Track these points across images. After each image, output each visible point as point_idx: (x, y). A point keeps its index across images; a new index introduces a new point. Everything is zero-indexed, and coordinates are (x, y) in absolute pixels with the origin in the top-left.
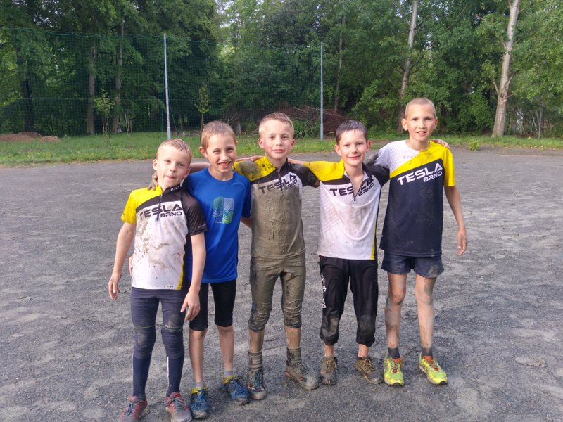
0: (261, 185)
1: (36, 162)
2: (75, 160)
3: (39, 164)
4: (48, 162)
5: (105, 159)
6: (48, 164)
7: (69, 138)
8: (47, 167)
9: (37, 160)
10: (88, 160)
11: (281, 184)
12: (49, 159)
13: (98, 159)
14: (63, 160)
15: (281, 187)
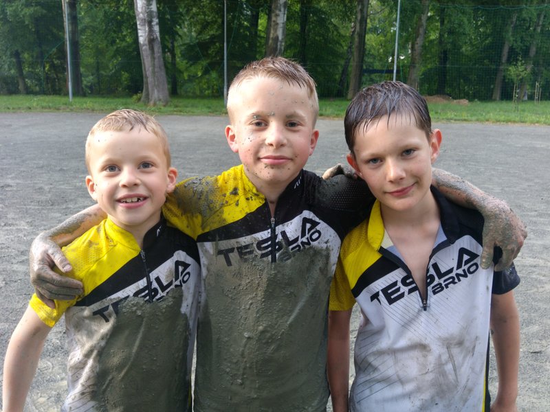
0: (225, 244)
1: (455, 120)
2: (487, 120)
3: (457, 122)
4: (465, 120)
5: (514, 122)
6: (465, 122)
7: (479, 102)
8: (465, 124)
9: (456, 118)
10: (499, 121)
11: (274, 244)
12: (466, 118)
13: (508, 121)
14: (477, 120)
15: (273, 253)
